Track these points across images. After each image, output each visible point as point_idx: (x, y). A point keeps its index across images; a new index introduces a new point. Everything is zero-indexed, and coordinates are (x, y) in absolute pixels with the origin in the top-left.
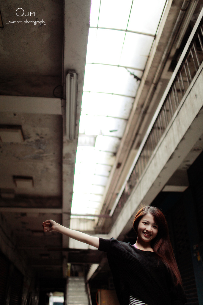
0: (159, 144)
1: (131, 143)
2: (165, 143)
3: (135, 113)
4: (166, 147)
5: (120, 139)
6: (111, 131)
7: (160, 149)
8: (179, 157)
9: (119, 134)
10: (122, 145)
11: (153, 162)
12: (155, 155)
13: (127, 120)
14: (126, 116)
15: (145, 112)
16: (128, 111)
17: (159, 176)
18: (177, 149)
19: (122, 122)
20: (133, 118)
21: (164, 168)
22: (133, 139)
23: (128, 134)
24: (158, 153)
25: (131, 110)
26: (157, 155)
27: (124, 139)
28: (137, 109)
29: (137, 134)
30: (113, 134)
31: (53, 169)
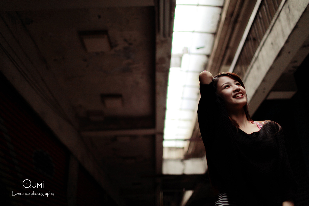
0: (262, 43)
1: (221, 58)
2: (269, 40)
3: (224, 24)
4: (272, 44)
5: (208, 56)
6: (198, 49)
7: (263, 49)
8: (289, 53)
9: (207, 50)
10: (210, 62)
11: (255, 66)
12: (257, 58)
13: (215, 34)
14: (214, 30)
15: (236, 22)
16: (216, 23)
17: (264, 80)
18: (287, 42)
19: (210, 37)
20: (222, 30)
21: (271, 69)
22: (222, 53)
23: (217, 49)
24: (260, 54)
25: (219, 22)
26: (260, 57)
27: (212, 56)
28: (226, 19)
29: (227, 47)
30: (200, 51)
31: (143, 83)
